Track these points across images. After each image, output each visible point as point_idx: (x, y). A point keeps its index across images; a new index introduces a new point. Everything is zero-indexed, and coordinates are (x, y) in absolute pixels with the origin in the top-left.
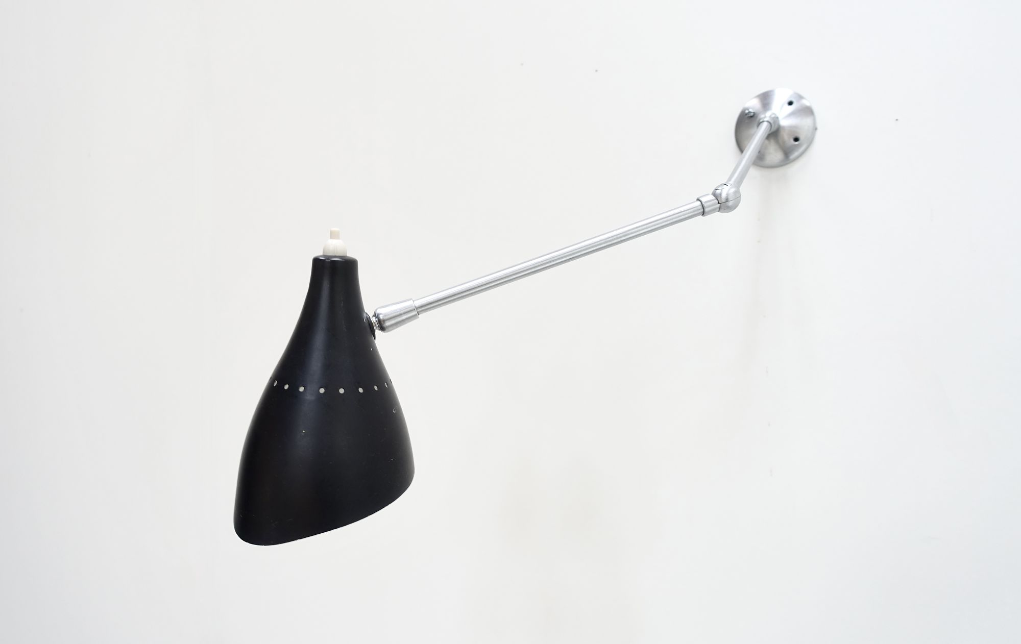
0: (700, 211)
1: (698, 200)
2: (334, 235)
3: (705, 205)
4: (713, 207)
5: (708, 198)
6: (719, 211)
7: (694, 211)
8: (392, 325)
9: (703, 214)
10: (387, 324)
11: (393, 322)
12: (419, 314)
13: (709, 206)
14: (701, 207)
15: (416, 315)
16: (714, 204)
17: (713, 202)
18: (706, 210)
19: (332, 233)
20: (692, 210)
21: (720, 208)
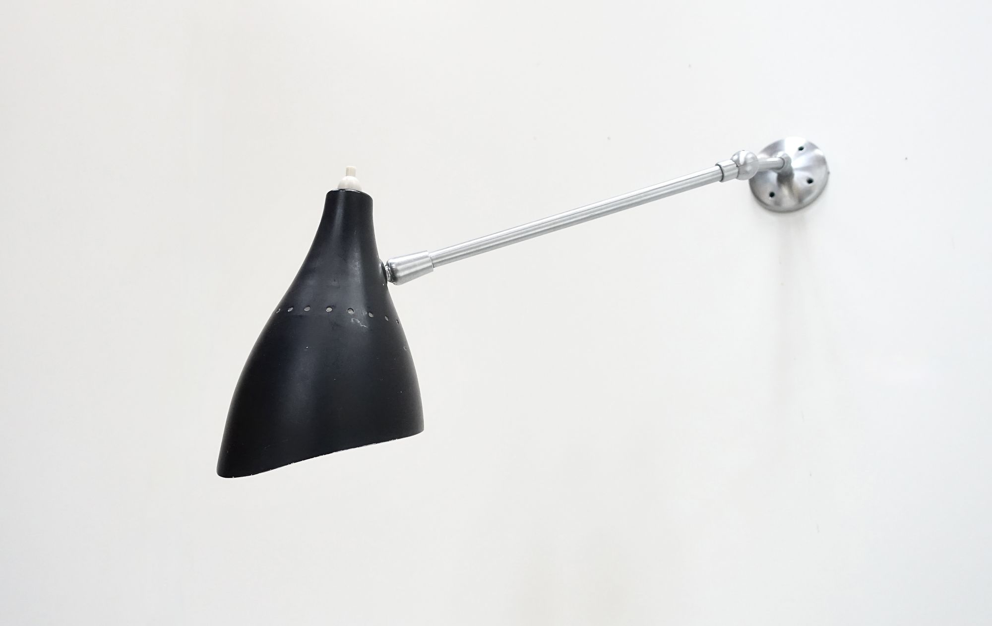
0: (718, 176)
1: (717, 165)
2: (349, 172)
3: (724, 169)
4: (732, 172)
5: (726, 163)
6: (737, 177)
7: (713, 175)
8: (405, 276)
9: (722, 179)
10: (400, 274)
11: (407, 272)
12: (434, 267)
13: (728, 171)
14: (720, 171)
15: (430, 267)
16: (734, 169)
17: (731, 166)
18: (726, 174)
19: (347, 170)
20: (711, 174)
21: (739, 173)
